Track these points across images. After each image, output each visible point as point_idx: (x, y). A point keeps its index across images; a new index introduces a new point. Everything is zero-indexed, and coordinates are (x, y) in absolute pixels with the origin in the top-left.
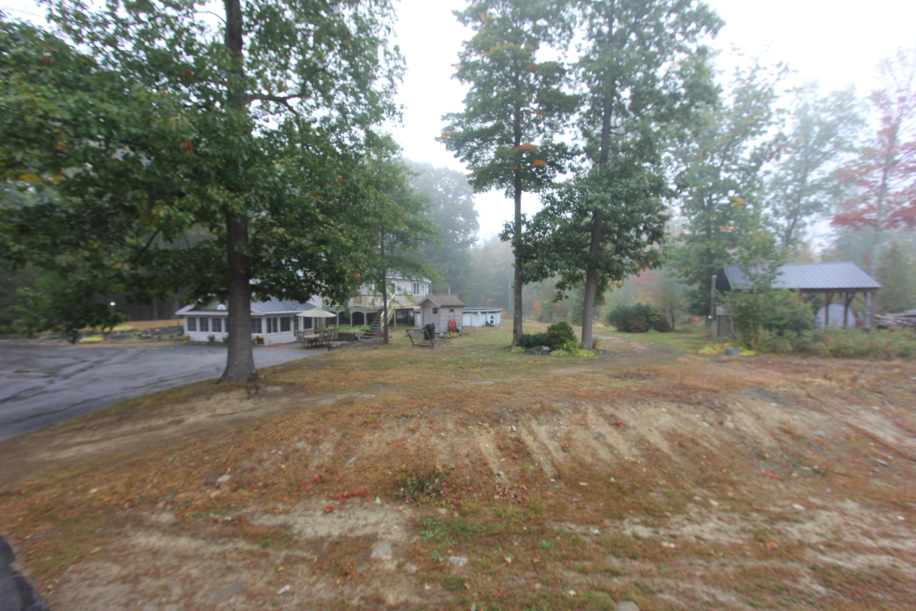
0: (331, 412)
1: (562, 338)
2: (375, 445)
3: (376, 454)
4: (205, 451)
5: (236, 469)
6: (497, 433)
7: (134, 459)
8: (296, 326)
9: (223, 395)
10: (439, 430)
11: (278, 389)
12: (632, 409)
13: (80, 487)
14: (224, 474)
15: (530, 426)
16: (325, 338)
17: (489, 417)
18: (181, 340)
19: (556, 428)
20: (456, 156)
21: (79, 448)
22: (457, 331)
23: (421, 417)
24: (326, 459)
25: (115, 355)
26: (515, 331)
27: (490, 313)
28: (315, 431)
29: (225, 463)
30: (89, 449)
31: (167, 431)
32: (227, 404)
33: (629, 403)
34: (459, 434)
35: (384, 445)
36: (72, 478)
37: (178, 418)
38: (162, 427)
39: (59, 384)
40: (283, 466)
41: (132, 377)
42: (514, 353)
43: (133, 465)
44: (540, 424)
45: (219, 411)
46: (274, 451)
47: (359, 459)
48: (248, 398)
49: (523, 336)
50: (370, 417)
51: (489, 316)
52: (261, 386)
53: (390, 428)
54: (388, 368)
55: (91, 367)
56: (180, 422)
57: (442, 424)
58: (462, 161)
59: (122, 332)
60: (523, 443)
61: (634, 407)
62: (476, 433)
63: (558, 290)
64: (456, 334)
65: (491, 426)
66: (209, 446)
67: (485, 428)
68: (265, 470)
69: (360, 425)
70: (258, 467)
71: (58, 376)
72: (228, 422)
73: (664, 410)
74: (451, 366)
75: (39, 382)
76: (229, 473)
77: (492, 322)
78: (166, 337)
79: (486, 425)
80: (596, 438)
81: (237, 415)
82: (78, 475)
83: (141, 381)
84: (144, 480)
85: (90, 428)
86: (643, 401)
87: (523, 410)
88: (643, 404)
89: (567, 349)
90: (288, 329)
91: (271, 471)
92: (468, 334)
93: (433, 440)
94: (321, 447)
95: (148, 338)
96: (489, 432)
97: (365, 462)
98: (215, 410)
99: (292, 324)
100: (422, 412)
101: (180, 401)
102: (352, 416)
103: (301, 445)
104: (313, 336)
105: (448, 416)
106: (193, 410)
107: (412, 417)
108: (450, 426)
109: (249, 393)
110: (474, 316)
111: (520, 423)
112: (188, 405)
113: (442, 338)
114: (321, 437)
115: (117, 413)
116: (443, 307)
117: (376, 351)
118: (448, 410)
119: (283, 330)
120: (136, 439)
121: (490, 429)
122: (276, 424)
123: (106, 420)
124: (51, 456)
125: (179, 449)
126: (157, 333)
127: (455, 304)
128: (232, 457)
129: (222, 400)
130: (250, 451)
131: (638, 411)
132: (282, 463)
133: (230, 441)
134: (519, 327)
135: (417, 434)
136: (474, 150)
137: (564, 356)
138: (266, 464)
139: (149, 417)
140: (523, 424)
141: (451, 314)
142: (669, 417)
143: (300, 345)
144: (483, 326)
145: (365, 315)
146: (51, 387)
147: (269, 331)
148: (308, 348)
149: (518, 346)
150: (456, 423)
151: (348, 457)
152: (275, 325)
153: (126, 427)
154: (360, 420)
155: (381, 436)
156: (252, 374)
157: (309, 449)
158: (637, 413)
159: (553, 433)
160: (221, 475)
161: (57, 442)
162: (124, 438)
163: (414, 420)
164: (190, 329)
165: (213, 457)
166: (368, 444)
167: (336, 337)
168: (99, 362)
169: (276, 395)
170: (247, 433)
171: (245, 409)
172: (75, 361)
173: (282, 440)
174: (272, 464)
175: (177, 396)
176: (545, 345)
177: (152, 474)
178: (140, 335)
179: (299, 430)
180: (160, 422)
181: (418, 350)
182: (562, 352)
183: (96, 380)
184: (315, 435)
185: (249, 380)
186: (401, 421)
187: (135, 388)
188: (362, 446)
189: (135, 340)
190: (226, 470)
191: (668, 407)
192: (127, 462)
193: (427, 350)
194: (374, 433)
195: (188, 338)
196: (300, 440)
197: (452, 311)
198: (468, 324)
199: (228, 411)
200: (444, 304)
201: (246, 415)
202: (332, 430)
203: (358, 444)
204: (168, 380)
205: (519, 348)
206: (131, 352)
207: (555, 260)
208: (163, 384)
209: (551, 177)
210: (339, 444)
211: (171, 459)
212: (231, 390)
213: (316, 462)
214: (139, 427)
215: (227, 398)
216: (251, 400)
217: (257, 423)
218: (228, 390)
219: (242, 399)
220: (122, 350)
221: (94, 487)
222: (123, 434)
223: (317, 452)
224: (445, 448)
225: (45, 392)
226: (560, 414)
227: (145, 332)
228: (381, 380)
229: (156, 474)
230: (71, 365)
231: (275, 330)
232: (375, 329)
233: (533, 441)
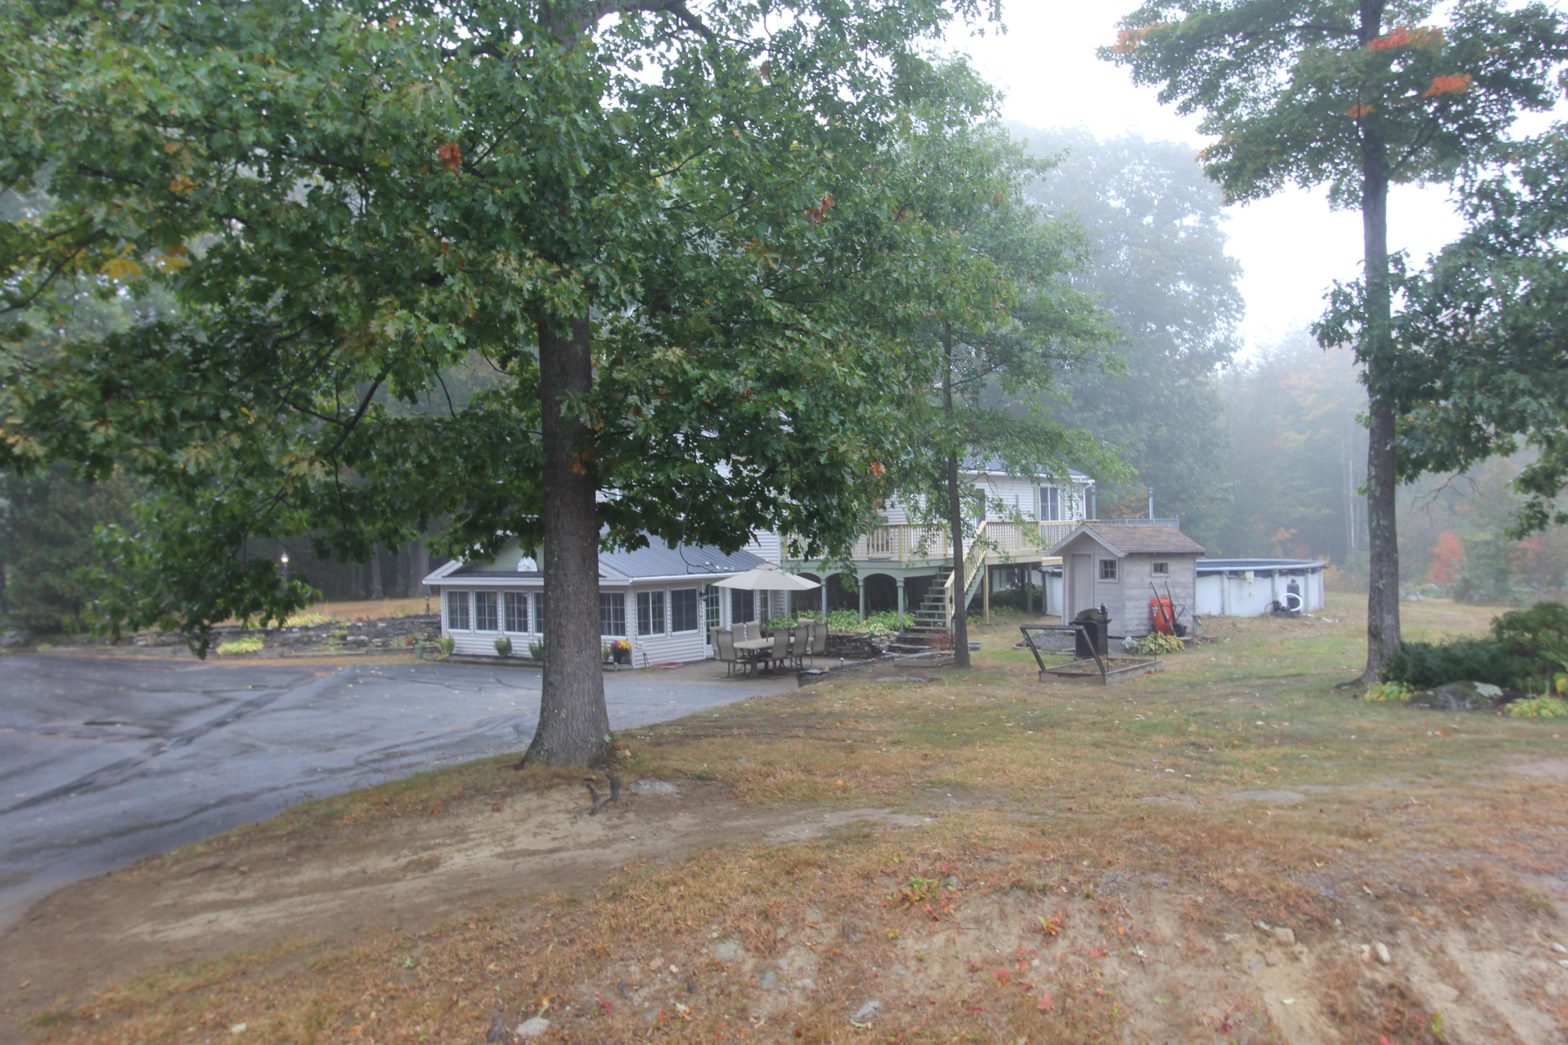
0: (808, 864)
1: (1550, 655)
2: (936, 970)
3: (937, 995)
4: (489, 949)
5: (562, 1005)
6: (1325, 963)
7: (327, 955)
8: (713, 614)
9: (532, 800)
10: (1129, 939)
11: (667, 788)
13: (209, 1016)
14: (535, 1013)
15: (1441, 950)
16: (790, 650)
17: (1292, 909)
18: (435, 650)
19: (1542, 965)
20: (1164, 98)
21: (211, 916)
22: (1180, 631)
23: (1072, 893)
24: (798, 999)
25: (290, 686)
26: (1374, 634)
27: (1282, 573)
28: (765, 915)
29: (534, 985)
30: (230, 921)
31: (399, 887)
32: (542, 825)
34: (1192, 955)
35: (961, 970)
36: (192, 991)
37: (425, 855)
38: (389, 877)
39: (173, 755)
40: (681, 1007)
41: (324, 745)
42: (1373, 702)
43: (324, 970)
44: (1476, 945)
45: (523, 842)
46: (657, 963)
47: (887, 1008)
48: (593, 812)
49: (1403, 646)
50: (921, 884)
51: (1282, 584)
52: (625, 779)
53: (978, 921)
54: (967, 741)
55: (239, 716)
56: (432, 864)
57: (1136, 919)
58: (1185, 108)
59: (306, 628)
60: (1416, 1004)
62: (1249, 957)
63: (1530, 497)
64: (1174, 640)
65: (1298, 938)
66: (497, 934)
67: (1279, 943)
68: (634, 1014)
69: (891, 907)
70: (618, 1003)
71: (168, 738)
72: (544, 874)
74: (1161, 740)
75: (133, 750)
76: (546, 1015)
77: (1293, 602)
78: (399, 642)
79: (1285, 934)
81: (563, 854)
82: (208, 985)
83: (346, 755)
84: (347, 1012)
85: (234, 869)
87: (1413, 895)
89: (1561, 696)
90: (693, 625)
91: (651, 1018)
92: (1213, 641)
93: (1111, 966)
94: (783, 962)
95: (361, 644)
96: (1295, 958)
97: (907, 1018)
98: (512, 838)
99: (702, 609)
100: (1073, 879)
101: (429, 811)
102: (867, 876)
103: (727, 950)
104: (757, 643)
105: (1158, 895)
106: (460, 836)
107: (1044, 890)
108: (1165, 927)
109: (595, 798)
110: (1231, 586)
111: (1403, 936)
112: (450, 823)
113: (1132, 650)
114: (781, 933)
115: (292, 834)
116: (1133, 556)
117: (933, 690)
118: (1155, 878)
119: (677, 627)
120: (331, 903)
121: (1299, 947)
122: (664, 887)
123: (269, 849)
124: (154, 932)
125: (429, 938)
126: (381, 634)
127: (1171, 549)
128: (553, 970)
129: (529, 813)
130: (598, 956)
132: (678, 998)
133: (548, 924)
134: (1388, 620)
135: (1061, 946)
136: (1223, 70)
137: (1558, 717)
138: (637, 998)
139: (362, 849)
140: (1415, 940)
141: (1159, 578)
143: (724, 667)
144: (1262, 616)
145: (900, 584)
146: (155, 764)
147: (643, 629)
148: (744, 676)
149: (1385, 679)
150: (1185, 919)
151: (858, 998)
152: (659, 613)
153: (311, 873)
154: (891, 889)
155: (950, 941)
156: (601, 744)
157: (748, 966)
159: (1528, 980)
160: (527, 1016)
161: (166, 899)
162: (307, 898)
163: (1049, 902)
164: (453, 625)
165: (508, 965)
166: (913, 964)
167: (820, 647)
168: (255, 704)
169: (662, 806)
170: (591, 906)
171: (584, 839)
172: (205, 700)
173: (678, 932)
174: (653, 998)
175: (425, 796)
176: (1485, 680)
177: (366, 997)
178: (343, 638)
179: (722, 908)
180: (386, 863)
181: (1059, 687)
182: (1551, 704)
183: (247, 749)
184: (766, 926)
185: (595, 763)
186: (1010, 900)
187: (332, 771)
188: (897, 967)
189: (332, 650)
190: (538, 1005)
192: (311, 960)
193: (1087, 689)
194: (931, 934)
195: (451, 645)
196: (725, 937)
197: (1160, 568)
198: (1215, 611)
199: (543, 843)
200: (1134, 549)
201: (586, 856)
202: (813, 915)
203: (885, 962)
204: (404, 754)
205: (1391, 688)
206: (323, 680)
207: (1513, 397)
208: (394, 763)
209: (1494, 125)
210: (831, 957)
211: (408, 962)
212: (550, 787)
213: (767, 1006)
214: (339, 872)
215: (542, 809)
216: (600, 817)
217: (615, 880)
218: (543, 786)
219: (576, 814)
220: (304, 676)
221: (240, 1018)
222: (305, 889)
223: (770, 975)
224: (1150, 997)
225: (143, 775)
226: (1553, 916)
227: (353, 629)
228: (949, 774)
229: (375, 998)
230: (199, 708)
231: (660, 628)
232: (928, 624)
233: (1456, 1001)
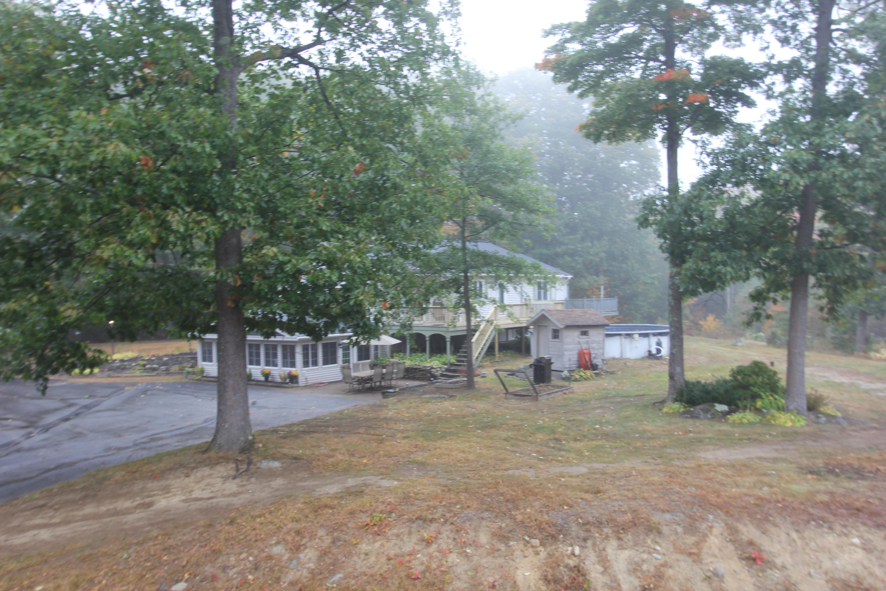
0: (326, 506)
1: (755, 389)
2: (373, 559)
3: (370, 572)
4: (165, 549)
5: (195, 576)
6: (550, 556)
7: (87, 553)
8: (346, 355)
9: (206, 471)
10: (465, 544)
11: (276, 464)
12: (794, 535)
13: (26, 583)
14: (181, 581)
15: (604, 549)
16: (383, 377)
17: (541, 530)
18: (194, 373)
19: (645, 556)
20: (571, 90)
21: (35, 532)
22: (594, 367)
23: (446, 522)
24: (305, 573)
25: (109, 396)
26: (672, 377)
27: (655, 335)
28: (298, 533)
29: (184, 567)
30: (45, 535)
31: (130, 518)
32: (208, 485)
33: (793, 523)
34: (493, 552)
35: (383, 559)
36: (20, 570)
37: (147, 500)
38: (127, 512)
39: (37, 438)
40: (250, 577)
41: (117, 433)
42: (667, 413)
43: (84, 560)
44: (621, 547)
45: (196, 494)
46: (243, 556)
47: (345, 578)
48: (234, 478)
49: (687, 383)
50: (377, 516)
51: (654, 340)
52: (255, 459)
53: (398, 536)
54: (443, 436)
55: (77, 414)
56: (150, 505)
57: (472, 533)
58: (582, 96)
59: (122, 361)
60: (584, 575)
61: (797, 531)
62: (518, 553)
63: (755, 304)
64: (589, 373)
65: (542, 544)
66: (171, 542)
67: (533, 547)
68: (228, 580)
69: (360, 528)
70: (222, 575)
71: (36, 428)
72: (201, 511)
73: (856, 541)
74: (540, 436)
75: (15, 435)
76: (187, 581)
77: (659, 351)
78: (175, 368)
79: (536, 542)
80: (708, 579)
81: (214, 501)
82: (28, 567)
83: (129, 439)
84: (91, 580)
85: (51, 507)
86: (821, 521)
87: (601, 523)
88: (820, 526)
89: (758, 411)
90: (334, 361)
91: (235, 582)
92: (612, 373)
93: (453, 558)
94: (302, 556)
95: (154, 369)
96: (537, 553)
97: (353, 582)
98: (191, 491)
99: (340, 353)
100: (448, 515)
101: (155, 476)
102: (352, 513)
103: (278, 550)
104: (367, 373)
105: (484, 523)
106: (166, 490)
107: (432, 521)
108: (484, 538)
109: (237, 469)
110: (626, 342)
111: (589, 543)
112: (163, 483)
113: (567, 379)
114: (304, 542)
115: (83, 489)
116: (569, 327)
117: (448, 404)
118: (486, 514)
119: (325, 362)
120: (94, 525)
121: (541, 548)
122: (254, 518)
123: (71, 496)
124: (6, 540)
125: (137, 544)
126: (165, 364)
127: (590, 323)
128: (194, 559)
129: (203, 478)
130: (217, 553)
131: (803, 538)
132: (250, 573)
133: (196, 537)
134: (678, 369)
135: (434, 546)
136: (601, 76)
137: (751, 424)
138: (231, 573)
139: (116, 496)
140: (594, 544)
141: (584, 339)
142: (860, 555)
143: (347, 386)
144: (643, 358)
145: (448, 339)
146: (26, 444)
147: (306, 364)
148: (358, 392)
149: (676, 400)
150: (494, 535)
151: (333, 573)
152: (315, 355)
153: (89, 509)
154: (365, 519)
155: (382, 545)
156: (247, 441)
157: (286, 557)
158: (799, 542)
159: (636, 563)
160: (177, 581)
161: (15, 523)
162: (85, 523)
163: (434, 527)
164: (204, 360)
165: (173, 557)
166: (362, 556)
168: (87, 407)
169: (272, 474)
170: (218, 527)
171: (226, 492)
172: (60, 405)
173: (256, 541)
174: (238, 573)
175: (154, 468)
176: (721, 402)
177: (102, 573)
178: (144, 365)
179: (279, 528)
180: (127, 504)
181: (514, 402)
182: (749, 416)
183: (77, 435)
184: (297, 538)
185: (243, 451)
186: (414, 525)
187: (119, 449)
188: (355, 558)
189: (138, 373)
190: (183, 576)
191: (867, 536)
192: (78, 555)
193: (527, 404)
194: (374, 542)
195: (202, 371)
196: (278, 543)
197: (585, 333)
198: (617, 355)
199: (206, 494)
200: (569, 323)
201: (222, 501)
202: (321, 532)
203: (349, 555)
204: (161, 439)
205: (677, 406)
206: (129, 391)
208: (154, 444)
209: (731, 114)
210: (324, 553)
211: (125, 556)
212: (217, 464)
213: (291, 576)
214: (103, 509)
215: (210, 475)
216: (237, 480)
217: (233, 514)
218: (213, 463)
219: (225, 479)
220: (118, 388)
221: (39, 584)
222: (85, 518)
223: (295, 562)
224: (466, 572)
225: (19, 451)
226: (659, 533)
227: (150, 361)
228: (420, 457)
229: (106, 574)
230: (56, 410)
231: (315, 363)
232: (463, 361)
233: (602, 573)
